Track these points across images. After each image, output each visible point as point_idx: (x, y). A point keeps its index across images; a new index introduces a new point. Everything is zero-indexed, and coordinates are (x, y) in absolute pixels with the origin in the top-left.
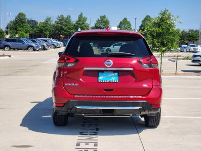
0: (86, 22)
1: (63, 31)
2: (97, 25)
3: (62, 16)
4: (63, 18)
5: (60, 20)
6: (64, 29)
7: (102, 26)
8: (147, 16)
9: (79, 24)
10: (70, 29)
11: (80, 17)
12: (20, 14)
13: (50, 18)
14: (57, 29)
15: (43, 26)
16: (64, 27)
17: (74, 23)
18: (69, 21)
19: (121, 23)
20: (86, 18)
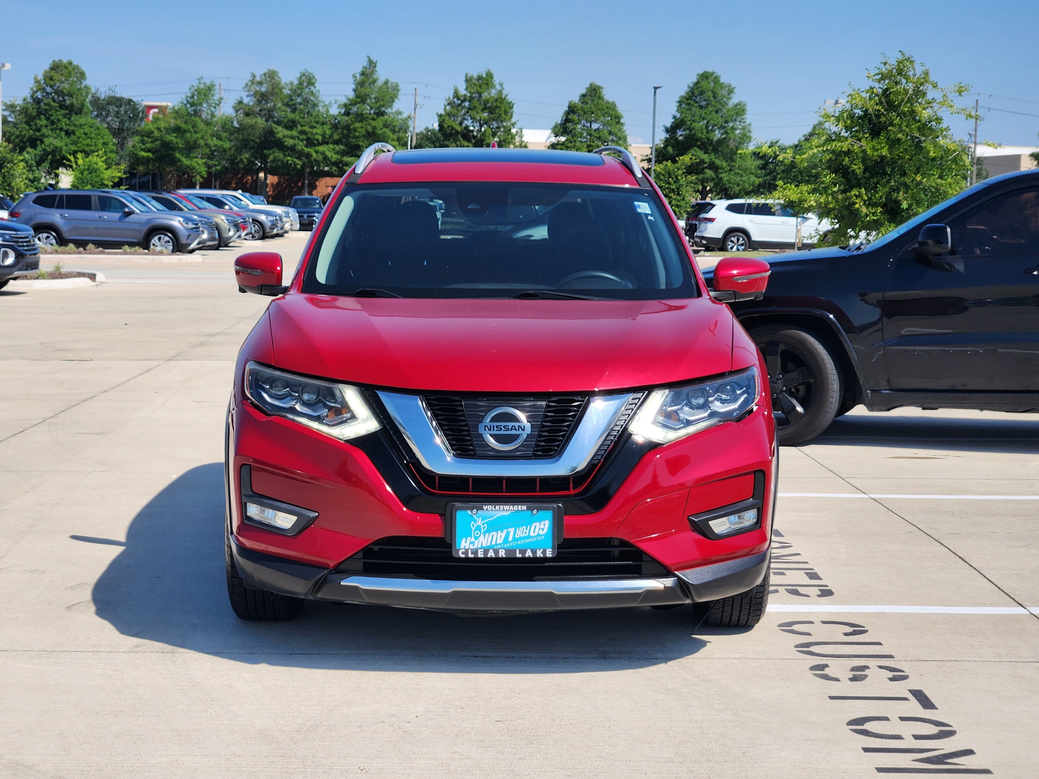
0: (397, 106)
1: (276, 155)
2: (449, 122)
3: (271, 75)
4: (275, 89)
5: (262, 98)
6: (280, 145)
7: (473, 127)
8: (705, 76)
9: (360, 117)
10: (310, 143)
11: (361, 84)
12: (55, 67)
13: (210, 89)
14: (245, 144)
15: (177, 130)
16: (281, 132)
17: (334, 111)
18: (306, 101)
19: (572, 110)
20: (396, 89)
